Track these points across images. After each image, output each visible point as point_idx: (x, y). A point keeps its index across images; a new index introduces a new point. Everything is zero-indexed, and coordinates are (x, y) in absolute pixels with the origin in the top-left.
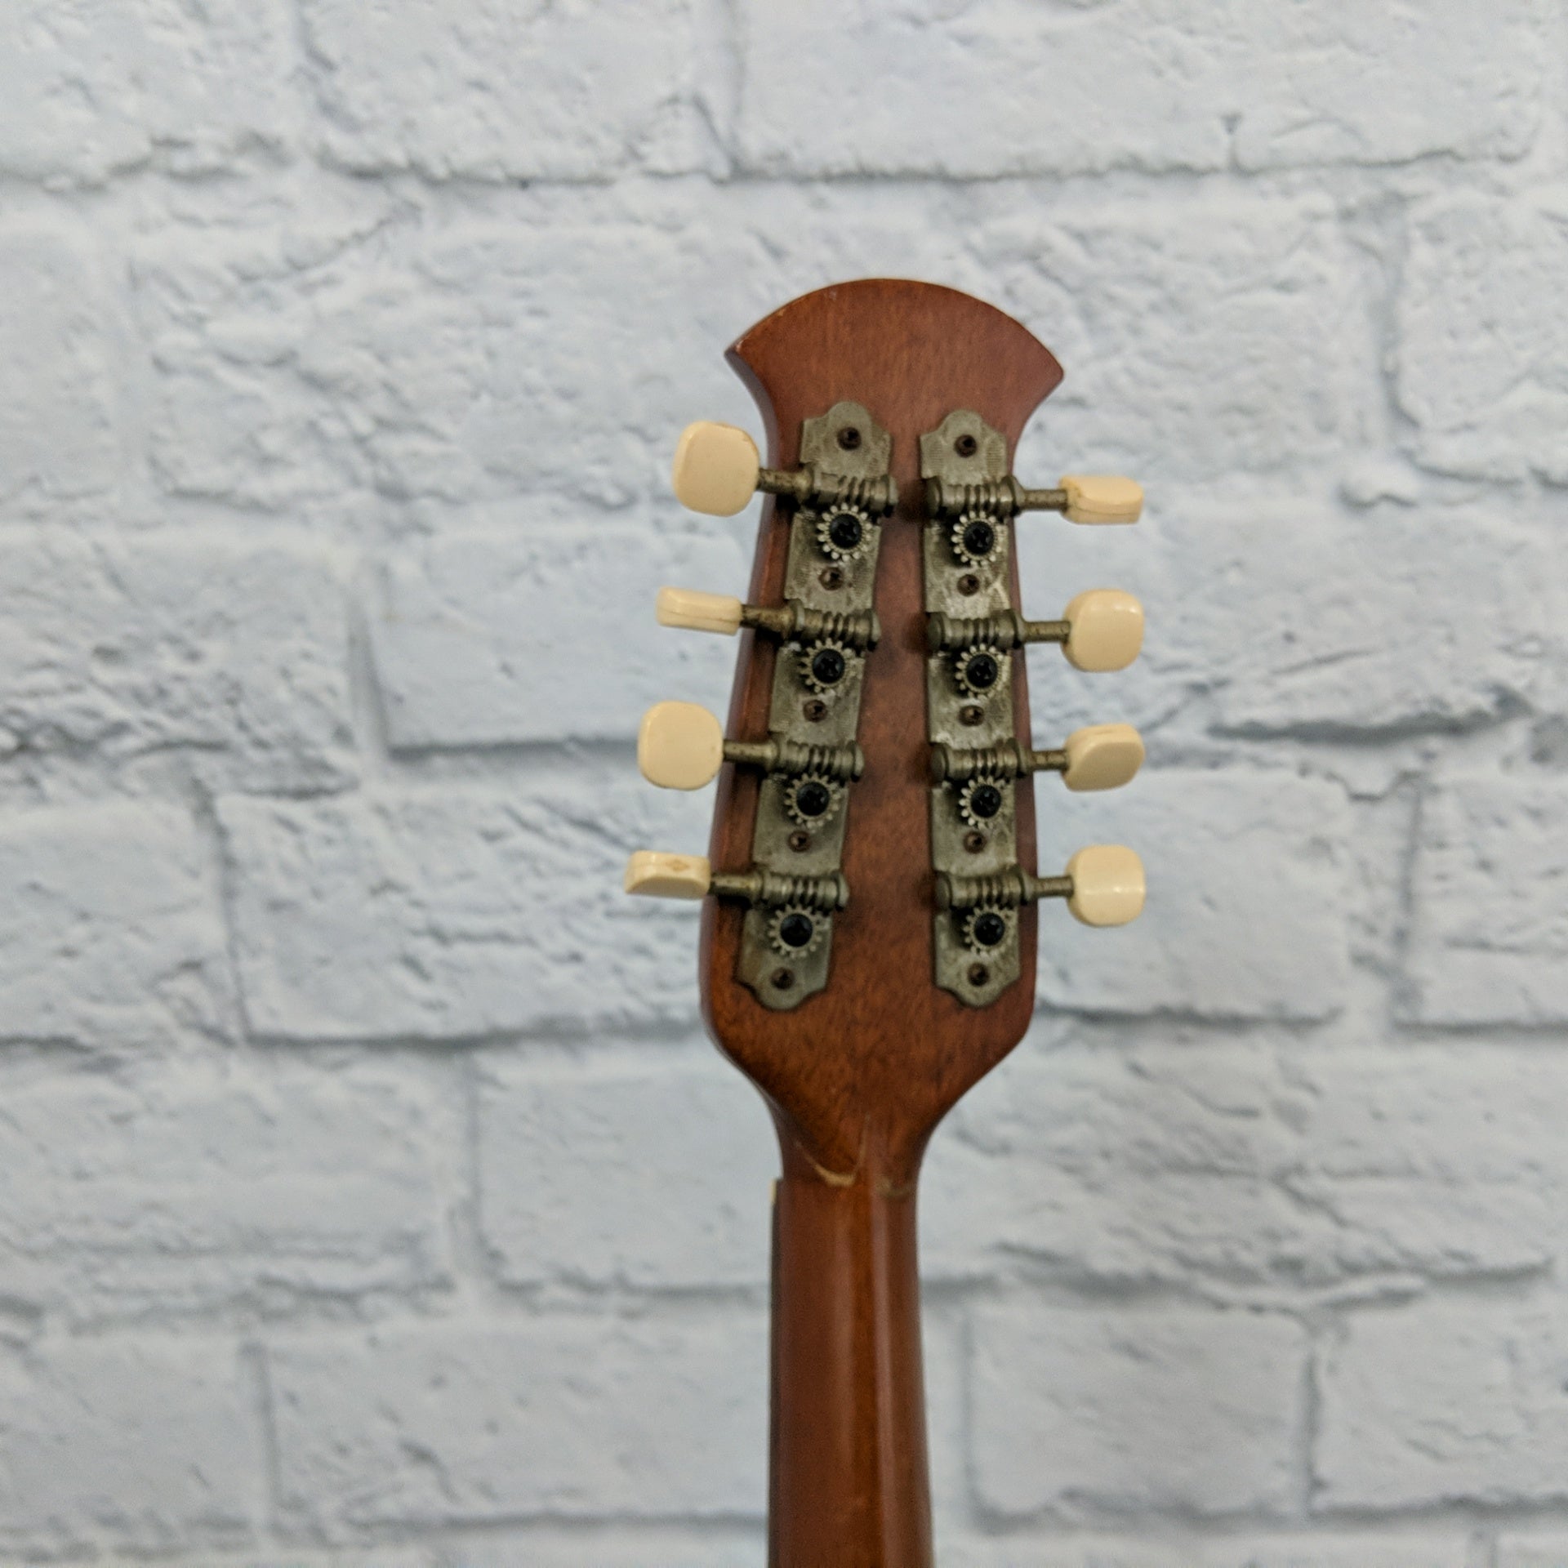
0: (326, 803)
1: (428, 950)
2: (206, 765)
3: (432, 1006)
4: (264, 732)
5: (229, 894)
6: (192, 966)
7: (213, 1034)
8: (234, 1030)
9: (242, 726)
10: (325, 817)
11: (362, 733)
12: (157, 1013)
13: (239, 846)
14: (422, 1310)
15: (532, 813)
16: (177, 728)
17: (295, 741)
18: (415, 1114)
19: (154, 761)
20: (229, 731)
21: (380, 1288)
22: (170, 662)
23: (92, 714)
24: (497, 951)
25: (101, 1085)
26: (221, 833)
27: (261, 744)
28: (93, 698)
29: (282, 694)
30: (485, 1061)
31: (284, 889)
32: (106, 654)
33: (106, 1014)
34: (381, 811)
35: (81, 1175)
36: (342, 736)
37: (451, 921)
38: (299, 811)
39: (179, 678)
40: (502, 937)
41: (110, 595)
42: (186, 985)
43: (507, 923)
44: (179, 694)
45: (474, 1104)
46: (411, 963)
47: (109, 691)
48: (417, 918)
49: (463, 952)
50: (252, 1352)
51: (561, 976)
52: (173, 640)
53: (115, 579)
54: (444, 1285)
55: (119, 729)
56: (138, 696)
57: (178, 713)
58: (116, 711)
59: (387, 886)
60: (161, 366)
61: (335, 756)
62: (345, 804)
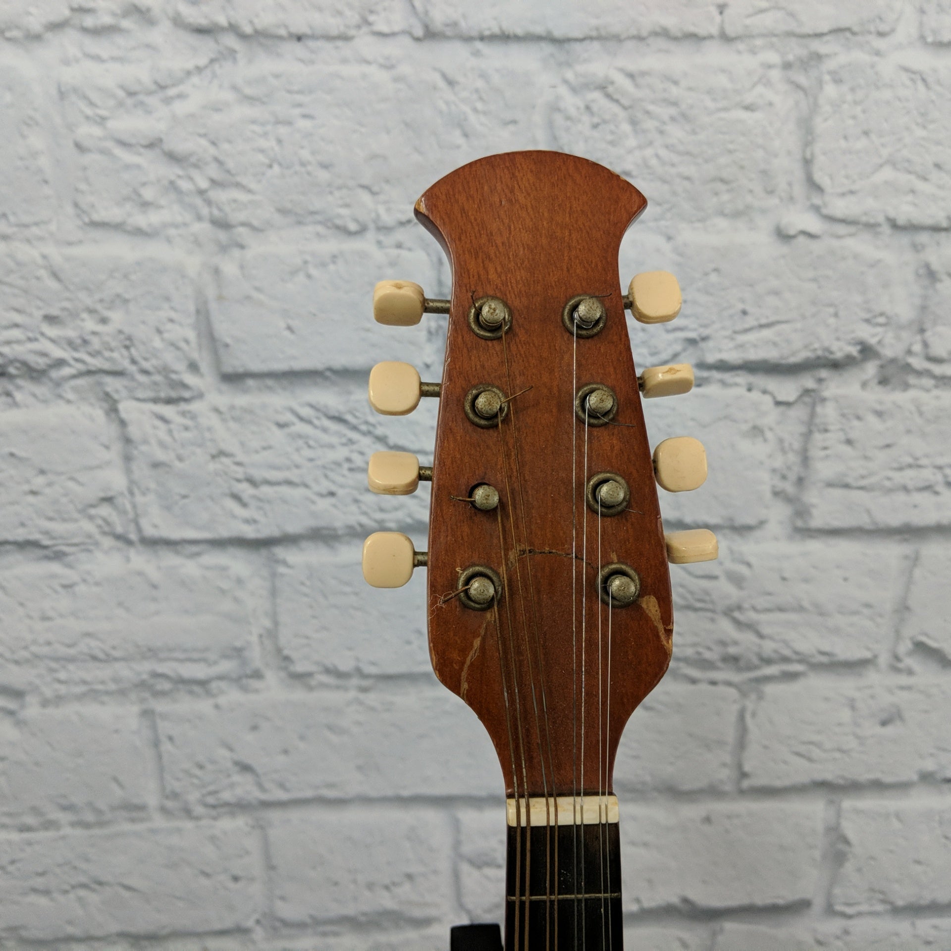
0: (183, 406)
1: (246, 490)
2: (112, 384)
3: (247, 521)
4: (146, 365)
5: (128, 459)
6: (109, 500)
7: (120, 538)
8: (133, 536)
9: (134, 362)
10: (183, 414)
11: (204, 367)
12: (88, 527)
13: (133, 431)
14: (245, 689)
15: (306, 412)
16: (95, 363)
17: (165, 371)
18: (239, 581)
19: (81, 382)
20: (126, 364)
21: (221, 678)
22: (90, 324)
23: (44, 354)
24: (285, 490)
25: (55, 567)
26: (123, 423)
27: (145, 372)
28: (44, 345)
29: (157, 343)
30: (280, 552)
31: (161, 455)
32: (51, 319)
33: (58, 527)
34: (217, 410)
35: (45, 618)
36: (193, 367)
37: (258, 474)
38: (168, 411)
39: (94, 333)
40: (289, 483)
41: (53, 284)
42: (104, 510)
43: (293, 475)
44: (96, 343)
45: (274, 575)
46: (236, 497)
47: (52, 340)
48: (240, 472)
49: (266, 490)
50: (147, 714)
51: (324, 504)
52: (91, 311)
53: (55, 275)
54: (257, 675)
55: (60, 363)
56: (71, 343)
57: (95, 354)
58: (57, 353)
59: (222, 453)
60: (79, 147)
61: (190, 379)
62: (195, 406)
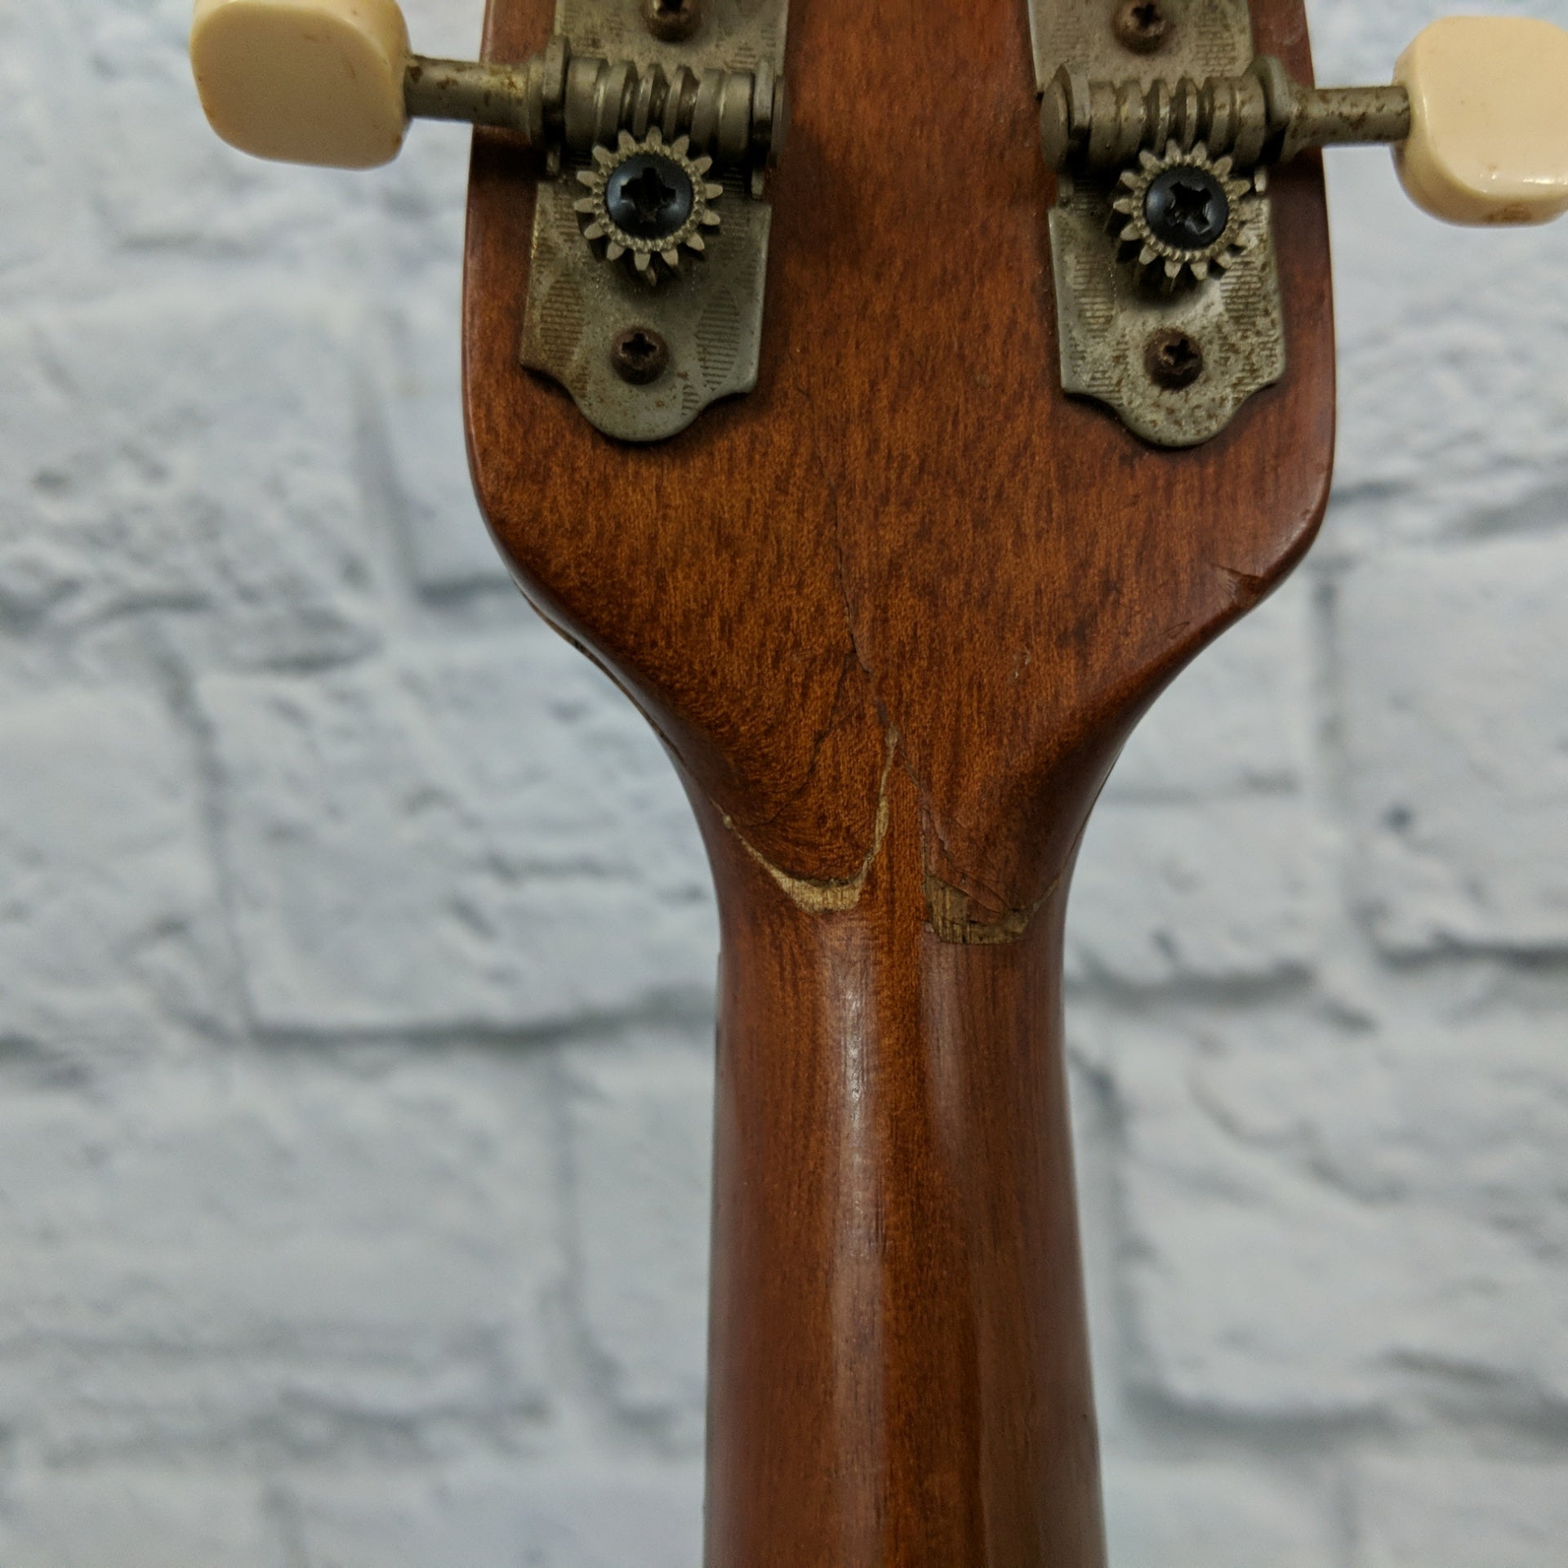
0: (341, 678)
1: (487, 891)
2: (180, 631)
3: (500, 977)
4: (255, 575)
5: (215, 818)
6: (172, 927)
7: (206, 1028)
8: (232, 1020)
9: (224, 569)
10: (343, 697)
11: (380, 567)
12: (131, 998)
13: (229, 748)
14: (506, 1448)
16: (143, 580)
17: (292, 586)
18: (481, 1145)
19: (117, 631)
20: (205, 580)
21: (452, 1413)
22: (126, 484)
23: (31, 567)
24: (584, 891)
25: (62, 1107)
26: (202, 730)
27: (249, 595)
28: (37, 547)
29: (272, 518)
30: (580, 1061)
31: (293, 808)
32: (50, 482)
33: (70, 1001)
34: (411, 683)
35: (48, 1236)
36: (353, 573)
37: (518, 845)
38: (302, 691)
39: (141, 509)
40: (590, 868)
41: (49, 397)
42: (164, 956)
43: (596, 845)
44: (142, 531)
45: (564, 1132)
46: (466, 912)
47: (60, 534)
48: (468, 844)
49: (538, 892)
50: (278, 1505)
52: (130, 452)
53: (58, 374)
54: (534, 1410)
55: (68, 588)
56: (93, 538)
57: (141, 558)
58: (64, 561)
59: (423, 798)
60: (104, 68)
61: (348, 604)
62: (367, 676)
